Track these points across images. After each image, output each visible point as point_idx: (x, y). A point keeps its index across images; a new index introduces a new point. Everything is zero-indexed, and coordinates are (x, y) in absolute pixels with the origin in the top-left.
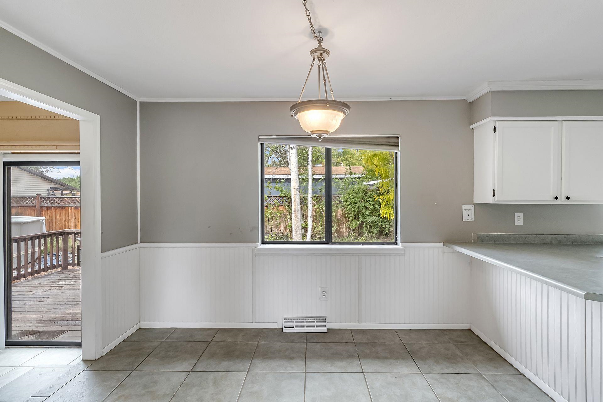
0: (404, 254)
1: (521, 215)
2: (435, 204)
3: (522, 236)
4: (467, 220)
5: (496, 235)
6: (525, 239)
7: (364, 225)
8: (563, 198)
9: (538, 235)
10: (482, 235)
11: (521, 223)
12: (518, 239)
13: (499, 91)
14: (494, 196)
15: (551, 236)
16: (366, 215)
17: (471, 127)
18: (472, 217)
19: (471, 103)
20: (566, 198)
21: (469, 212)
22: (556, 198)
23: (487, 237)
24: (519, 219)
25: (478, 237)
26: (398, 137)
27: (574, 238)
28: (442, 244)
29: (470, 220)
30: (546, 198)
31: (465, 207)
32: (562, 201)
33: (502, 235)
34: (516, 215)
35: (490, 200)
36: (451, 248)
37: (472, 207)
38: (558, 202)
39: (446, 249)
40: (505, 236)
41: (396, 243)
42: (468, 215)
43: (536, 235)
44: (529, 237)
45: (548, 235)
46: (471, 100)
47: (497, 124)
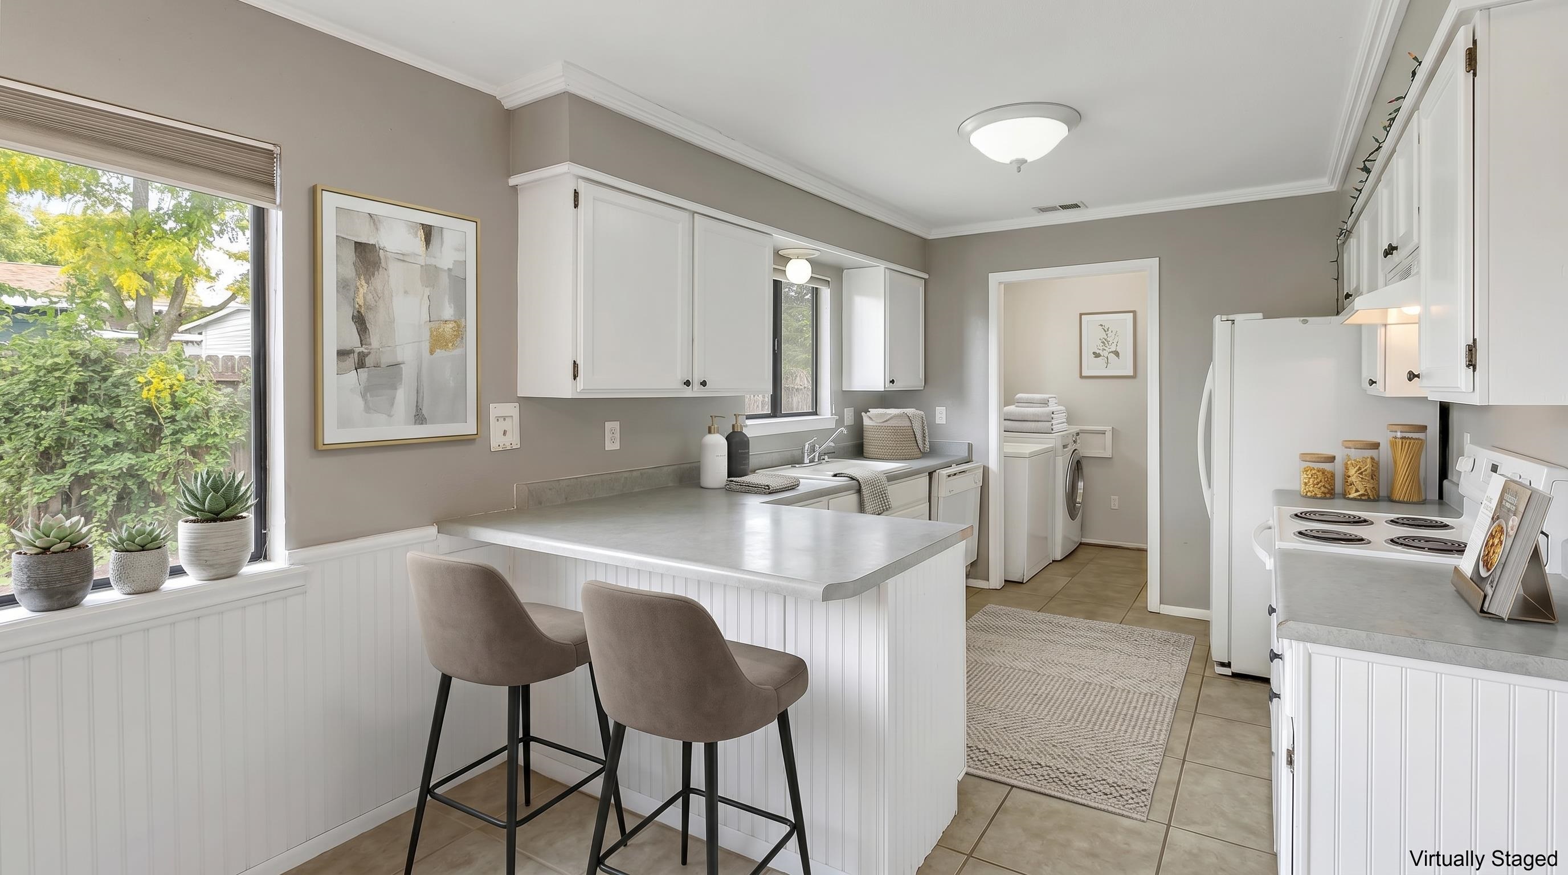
0: (302, 589)
1: (618, 425)
3: (620, 476)
4: (500, 448)
5: (570, 482)
6: (625, 482)
8: (697, 384)
10: (536, 485)
11: (616, 446)
12: (612, 485)
13: (585, 100)
14: (575, 377)
17: (513, 181)
18: (513, 440)
19: (510, 115)
20: (701, 384)
21: (506, 425)
22: (687, 383)
23: (552, 488)
24: (612, 435)
25: (529, 494)
26: (271, 152)
29: (507, 447)
30: (670, 385)
31: (496, 410)
32: (695, 392)
33: (582, 480)
34: (609, 426)
35: (565, 389)
36: (461, 537)
37: (512, 410)
38: (688, 393)
39: (446, 543)
40: (588, 480)
42: (505, 433)
44: (631, 477)
45: (662, 469)
46: (508, 104)
47: (583, 188)
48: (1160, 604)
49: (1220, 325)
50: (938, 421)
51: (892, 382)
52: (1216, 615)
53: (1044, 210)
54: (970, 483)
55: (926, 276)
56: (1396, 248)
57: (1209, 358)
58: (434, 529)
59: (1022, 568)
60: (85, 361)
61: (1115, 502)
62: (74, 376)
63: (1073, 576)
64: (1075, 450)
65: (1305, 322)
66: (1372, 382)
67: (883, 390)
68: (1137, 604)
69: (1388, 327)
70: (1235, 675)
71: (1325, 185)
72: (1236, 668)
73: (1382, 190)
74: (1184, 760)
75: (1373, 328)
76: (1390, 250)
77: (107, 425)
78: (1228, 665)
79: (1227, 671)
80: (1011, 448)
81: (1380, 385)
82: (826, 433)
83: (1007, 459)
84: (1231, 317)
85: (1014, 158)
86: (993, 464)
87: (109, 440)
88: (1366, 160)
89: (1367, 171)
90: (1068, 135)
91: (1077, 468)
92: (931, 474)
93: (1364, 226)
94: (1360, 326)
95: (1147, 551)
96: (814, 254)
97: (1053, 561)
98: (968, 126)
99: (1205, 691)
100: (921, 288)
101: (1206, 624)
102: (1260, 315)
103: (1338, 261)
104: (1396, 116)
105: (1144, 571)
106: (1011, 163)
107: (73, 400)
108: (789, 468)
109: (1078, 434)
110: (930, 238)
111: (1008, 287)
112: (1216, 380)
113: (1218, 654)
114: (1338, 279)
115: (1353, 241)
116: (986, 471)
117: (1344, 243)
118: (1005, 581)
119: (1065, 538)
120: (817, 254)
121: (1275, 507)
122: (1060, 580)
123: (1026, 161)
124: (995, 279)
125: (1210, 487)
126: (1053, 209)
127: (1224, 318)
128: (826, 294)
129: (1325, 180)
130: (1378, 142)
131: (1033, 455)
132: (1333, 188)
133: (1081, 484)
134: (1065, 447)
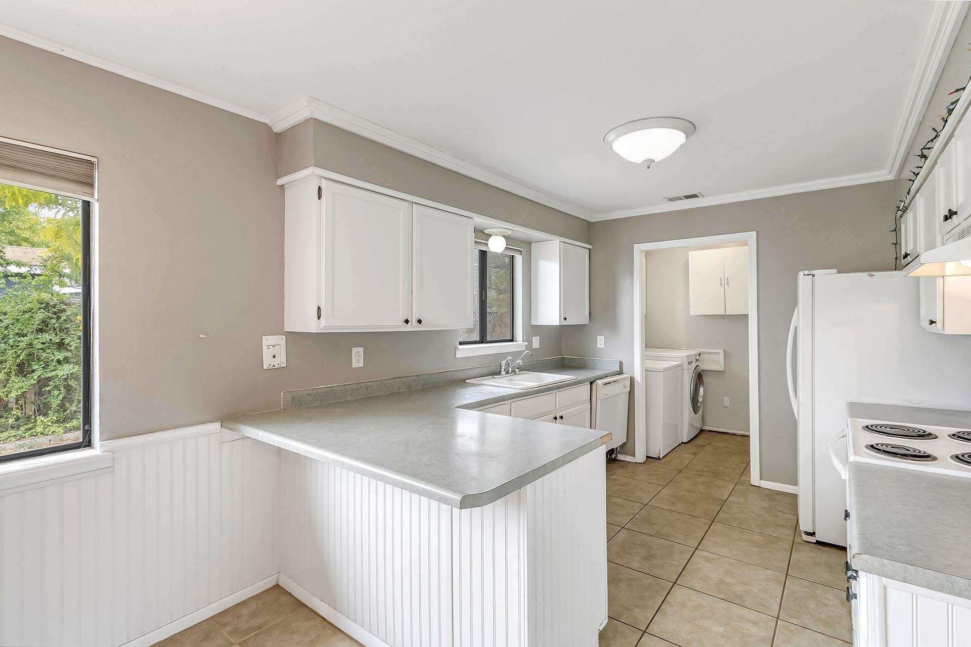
0: (111, 469)
1: (361, 350)
2: (201, 336)
3: (363, 385)
4: (271, 367)
5: (324, 390)
6: (367, 389)
7: (48, 386)
8: (415, 322)
9: (383, 381)
10: (299, 392)
11: (361, 365)
12: (357, 391)
13: (326, 124)
14: (319, 318)
15: (399, 379)
16: (54, 364)
17: (280, 182)
18: (281, 360)
19: (279, 135)
20: (418, 321)
21: (275, 351)
22: (407, 322)
23: (309, 395)
24: (358, 358)
25: (293, 398)
26: (91, 163)
27: (424, 379)
28: (217, 425)
29: (277, 366)
30: (393, 323)
31: (267, 340)
32: (413, 327)
33: (334, 388)
34: (354, 350)
35: (312, 326)
36: (236, 432)
37: (281, 340)
38: (408, 328)
39: (227, 434)
40: (338, 388)
41: (87, 443)
42: (274, 357)
43: (380, 382)
44: (372, 386)
45: (396, 379)
46: (278, 128)
47: (324, 185)
48: (760, 479)
49: (803, 280)
50: (599, 346)
51: (565, 319)
52: (803, 491)
53: (671, 200)
54: (622, 389)
55: (590, 247)
56: (956, 213)
57: (794, 303)
58: (218, 425)
59: (659, 448)
60: (47, 306)
61: (726, 401)
62: (40, 316)
63: (695, 454)
64: (697, 366)
65: (872, 276)
66: (932, 322)
67: (558, 324)
68: (743, 478)
69: (945, 277)
70: (819, 543)
71: (884, 175)
72: (819, 537)
73: (939, 171)
74: (778, 618)
75: (932, 280)
76: (948, 217)
77: (61, 346)
78: (813, 534)
79: (812, 539)
80: (651, 364)
81: (939, 324)
82: (516, 354)
83: (647, 371)
84: (813, 272)
85: (646, 158)
86: (638, 377)
87: (60, 356)
88: (924, 149)
89: (925, 157)
90: (685, 142)
91: (699, 378)
92: (591, 383)
93: (920, 201)
94: (918, 277)
95: (749, 437)
96: (507, 232)
97: (682, 443)
98: (611, 137)
99: (795, 556)
100: (586, 255)
101: (795, 497)
102: (835, 271)
103: (896, 230)
104: (954, 108)
105: (748, 452)
106: (642, 163)
107: (40, 331)
108: (490, 379)
109: (699, 354)
110: (592, 221)
111: (647, 254)
112: (800, 318)
113: (805, 526)
114: (896, 244)
115: (909, 215)
116: (632, 380)
117: (901, 216)
118: (647, 457)
119: (691, 426)
120: (510, 232)
121: (849, 419)
122: (686, 456)
123: (653, 161)
124: (639, 249)
125: (796, 397)
126: (679, 198)
127: (806, 272)
128: (519, 260)
129: (884, 172)
130: (936, 131)
131: (666, 370)
132: (891, 177)
133: (701, 389)
134: (690, 363)
